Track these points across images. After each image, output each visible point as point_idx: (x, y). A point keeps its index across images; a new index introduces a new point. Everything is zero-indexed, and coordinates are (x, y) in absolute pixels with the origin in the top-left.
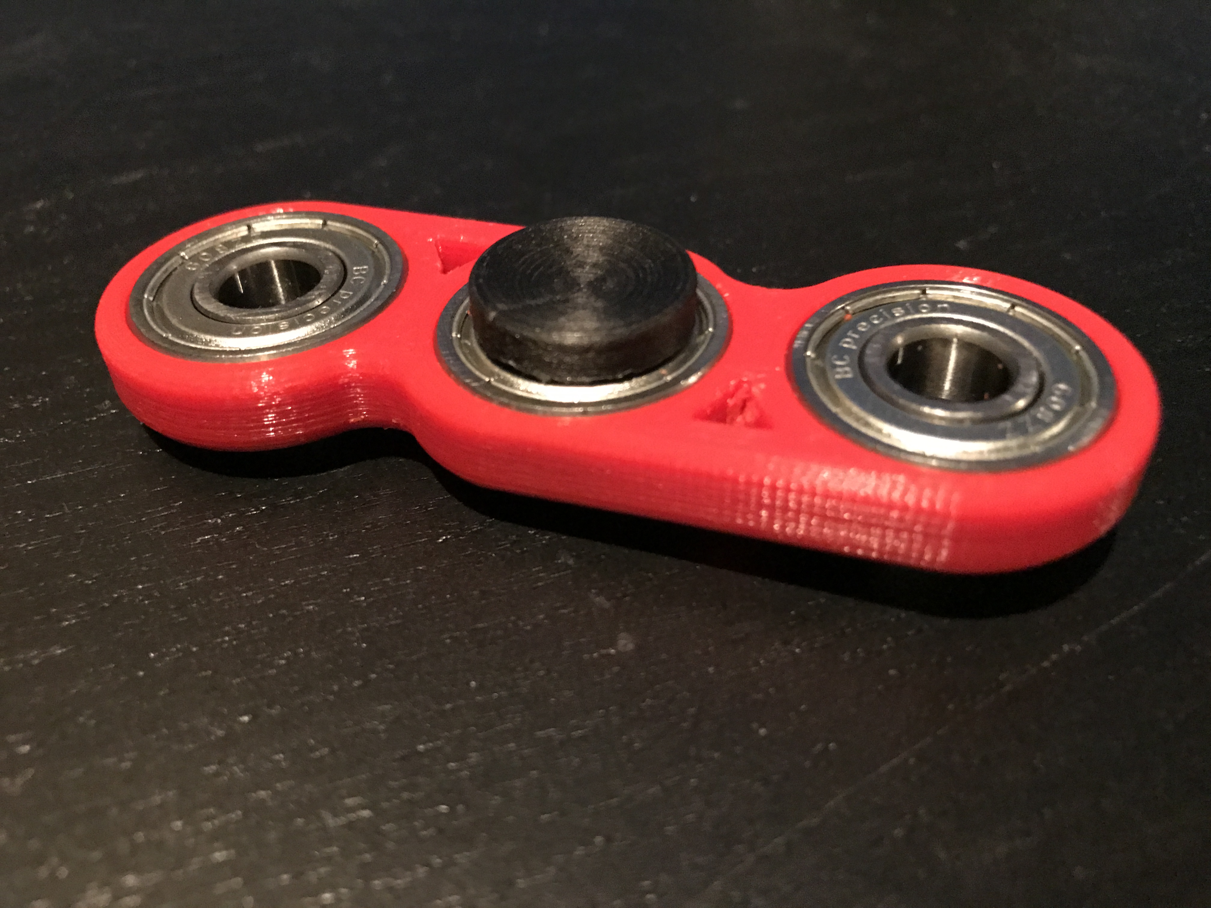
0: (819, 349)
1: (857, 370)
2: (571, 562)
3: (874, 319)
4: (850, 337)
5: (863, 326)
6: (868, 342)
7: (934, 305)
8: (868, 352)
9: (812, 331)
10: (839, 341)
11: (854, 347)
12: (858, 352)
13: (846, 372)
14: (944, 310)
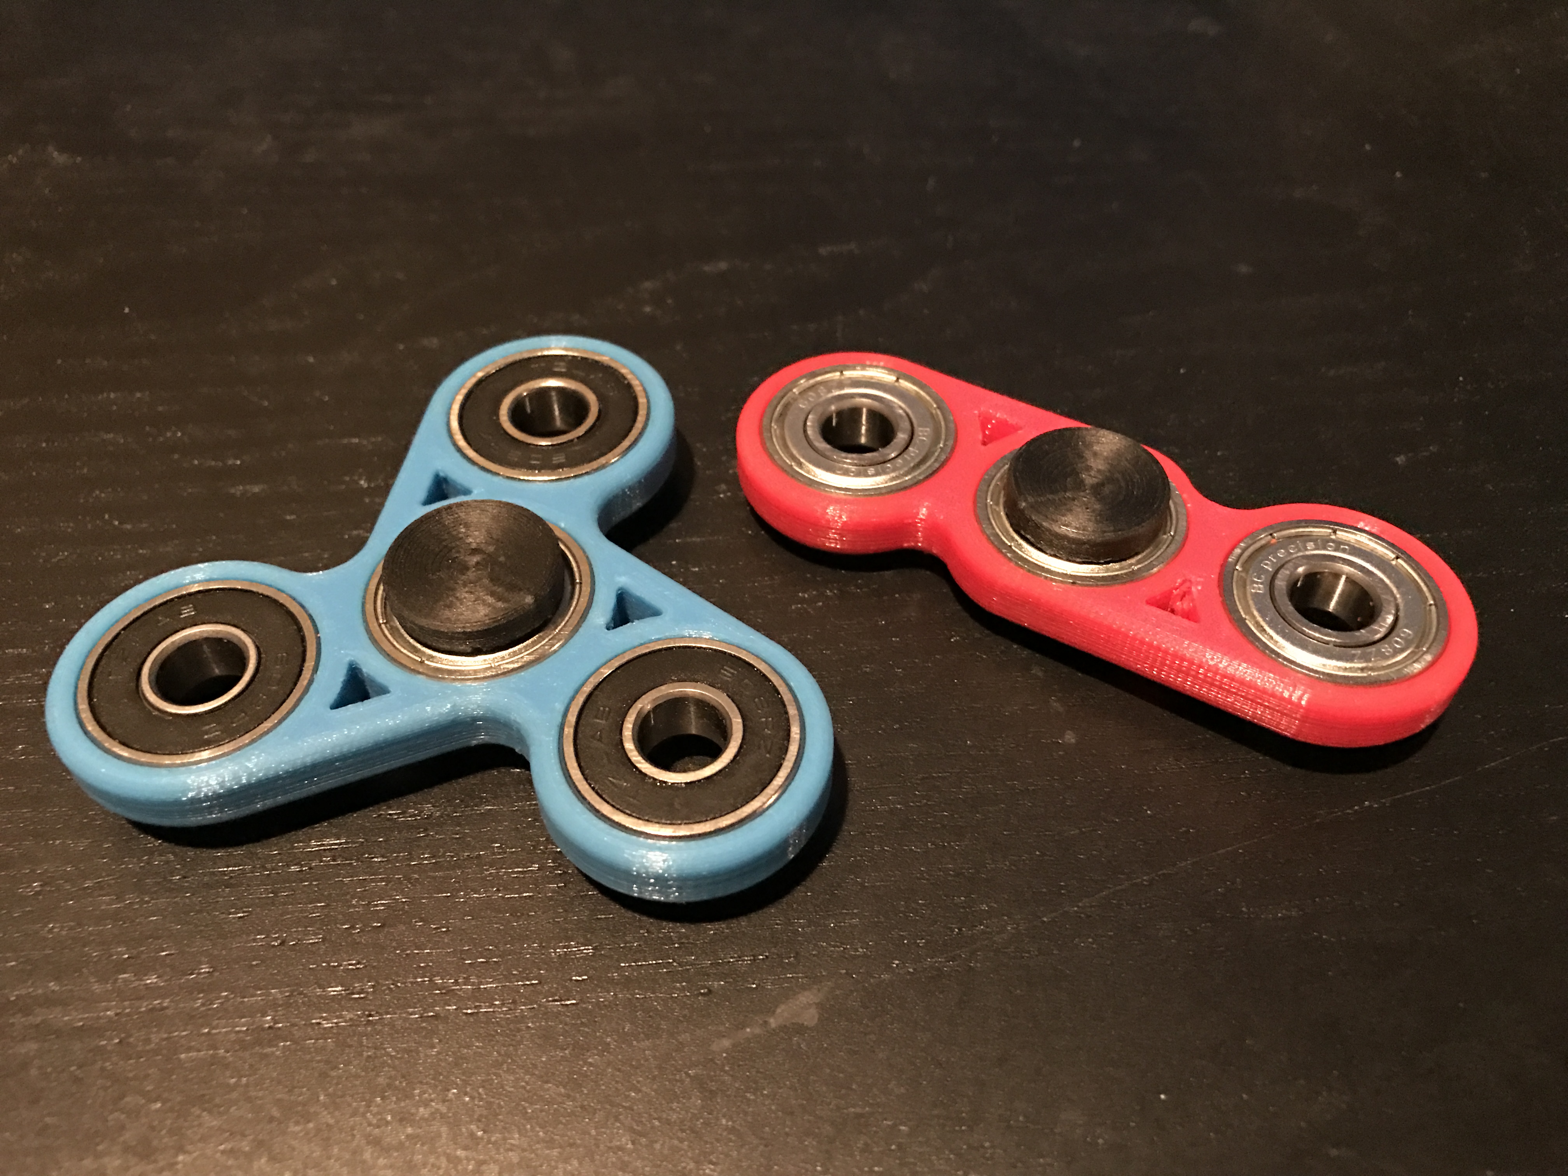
0: (1246, 565)
1: (1268, 588)
2: (1040, 674)
3: (1291, 548)
4: (1270, 560)
5: (1281, 553)
6: (1282, 566)
7: (1338, 545)
8: (1279, 576)
9: (1244, 550)
10: (1261, 562)
11: (1271, 569)
12: (1272, 574)
13: (1259, 589)
14: (1344, 551)
